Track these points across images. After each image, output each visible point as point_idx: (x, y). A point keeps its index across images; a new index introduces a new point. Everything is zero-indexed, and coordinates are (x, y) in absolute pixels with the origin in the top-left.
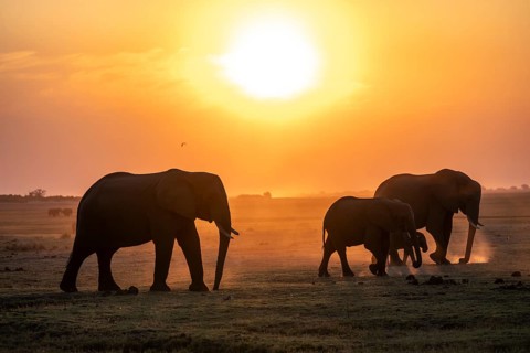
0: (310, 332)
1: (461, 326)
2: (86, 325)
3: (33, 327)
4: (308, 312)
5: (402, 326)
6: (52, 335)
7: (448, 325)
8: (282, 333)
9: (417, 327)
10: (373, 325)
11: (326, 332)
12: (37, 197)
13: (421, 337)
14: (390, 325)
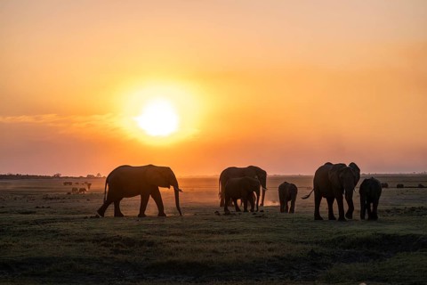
0: (172, 235)
1: (238, 233)
2: (77, 231)
3: (53, 231)
4: (172, 226)
5: (213, 233)
6: (62, 235)
7: (232, 232)
8: (161, 235)
9: (219, 233)
10: (200, 232)
11: (180, 235)
12: (57, 177)
13: (221, 237)
14: (207, 232)
